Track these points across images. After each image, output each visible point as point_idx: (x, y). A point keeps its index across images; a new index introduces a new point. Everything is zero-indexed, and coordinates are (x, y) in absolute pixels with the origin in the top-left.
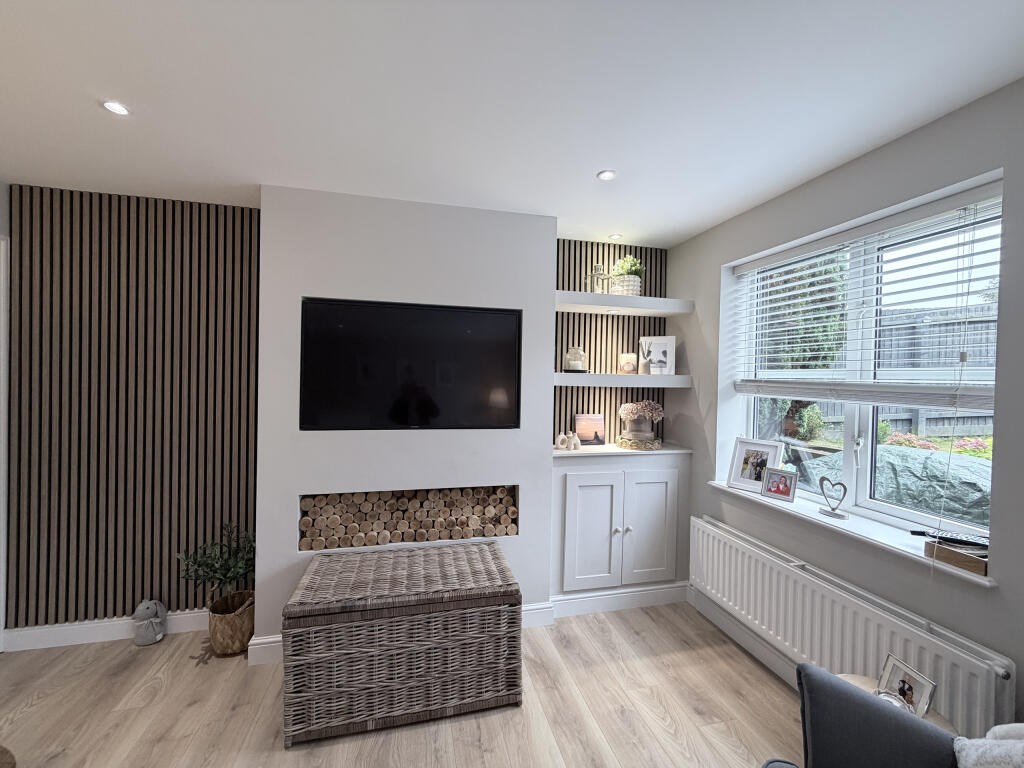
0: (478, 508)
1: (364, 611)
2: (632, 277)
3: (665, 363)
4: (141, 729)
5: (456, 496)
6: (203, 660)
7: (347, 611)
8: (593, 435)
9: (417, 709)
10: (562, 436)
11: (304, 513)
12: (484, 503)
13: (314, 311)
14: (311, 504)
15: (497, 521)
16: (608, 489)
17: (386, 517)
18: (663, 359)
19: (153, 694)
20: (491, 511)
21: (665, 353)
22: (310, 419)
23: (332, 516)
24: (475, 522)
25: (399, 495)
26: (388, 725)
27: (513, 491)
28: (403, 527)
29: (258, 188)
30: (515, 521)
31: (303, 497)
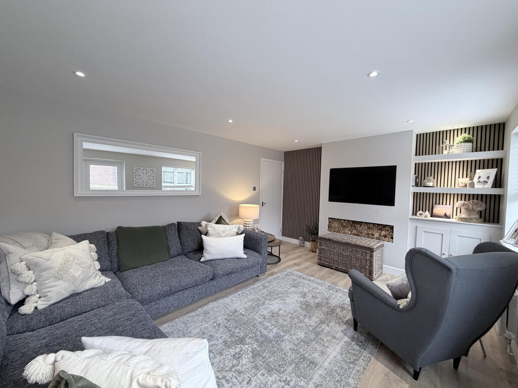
0: (379, 231)
1: (333, 241)
2: (466, 144)
3: (487, 182)
4: (298, 254)
5: (372, 226)
6: (309, 251)
7: (329, 240)
8: (444, 214)
9: (344, 269)
10: (421, 212)
11: (329, 223)
12: (381, 230)
13: (334, 172)
14: (331, 220)
15: (385, 236)
16: (441, 235)
17: (350, 227)
18: (487, 180)
19: (300, 252)
20: (383, 233)
21: (488, 178)
22: (331, 199)
23: (336, 224)
24: (377, 235)
25: (354, 222)
26: (337, 269)
27: (392, 228)
28: (354, 231)
29: (321, 144)
30: (392, 238)
31: (329, 218)
